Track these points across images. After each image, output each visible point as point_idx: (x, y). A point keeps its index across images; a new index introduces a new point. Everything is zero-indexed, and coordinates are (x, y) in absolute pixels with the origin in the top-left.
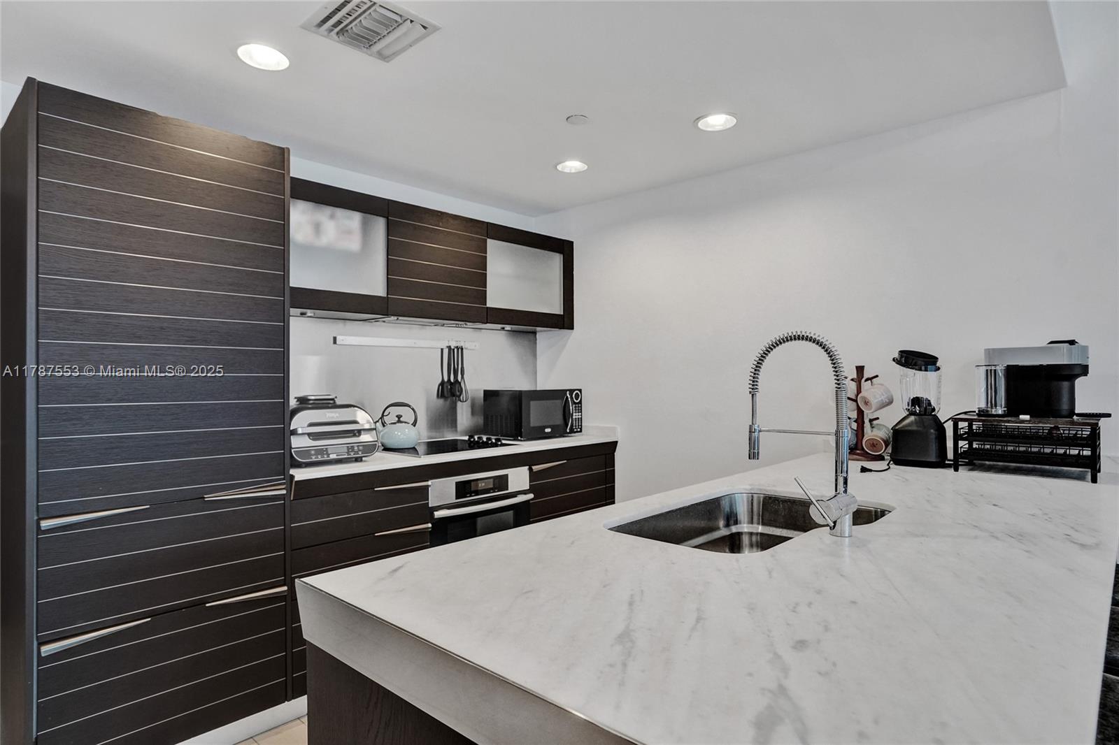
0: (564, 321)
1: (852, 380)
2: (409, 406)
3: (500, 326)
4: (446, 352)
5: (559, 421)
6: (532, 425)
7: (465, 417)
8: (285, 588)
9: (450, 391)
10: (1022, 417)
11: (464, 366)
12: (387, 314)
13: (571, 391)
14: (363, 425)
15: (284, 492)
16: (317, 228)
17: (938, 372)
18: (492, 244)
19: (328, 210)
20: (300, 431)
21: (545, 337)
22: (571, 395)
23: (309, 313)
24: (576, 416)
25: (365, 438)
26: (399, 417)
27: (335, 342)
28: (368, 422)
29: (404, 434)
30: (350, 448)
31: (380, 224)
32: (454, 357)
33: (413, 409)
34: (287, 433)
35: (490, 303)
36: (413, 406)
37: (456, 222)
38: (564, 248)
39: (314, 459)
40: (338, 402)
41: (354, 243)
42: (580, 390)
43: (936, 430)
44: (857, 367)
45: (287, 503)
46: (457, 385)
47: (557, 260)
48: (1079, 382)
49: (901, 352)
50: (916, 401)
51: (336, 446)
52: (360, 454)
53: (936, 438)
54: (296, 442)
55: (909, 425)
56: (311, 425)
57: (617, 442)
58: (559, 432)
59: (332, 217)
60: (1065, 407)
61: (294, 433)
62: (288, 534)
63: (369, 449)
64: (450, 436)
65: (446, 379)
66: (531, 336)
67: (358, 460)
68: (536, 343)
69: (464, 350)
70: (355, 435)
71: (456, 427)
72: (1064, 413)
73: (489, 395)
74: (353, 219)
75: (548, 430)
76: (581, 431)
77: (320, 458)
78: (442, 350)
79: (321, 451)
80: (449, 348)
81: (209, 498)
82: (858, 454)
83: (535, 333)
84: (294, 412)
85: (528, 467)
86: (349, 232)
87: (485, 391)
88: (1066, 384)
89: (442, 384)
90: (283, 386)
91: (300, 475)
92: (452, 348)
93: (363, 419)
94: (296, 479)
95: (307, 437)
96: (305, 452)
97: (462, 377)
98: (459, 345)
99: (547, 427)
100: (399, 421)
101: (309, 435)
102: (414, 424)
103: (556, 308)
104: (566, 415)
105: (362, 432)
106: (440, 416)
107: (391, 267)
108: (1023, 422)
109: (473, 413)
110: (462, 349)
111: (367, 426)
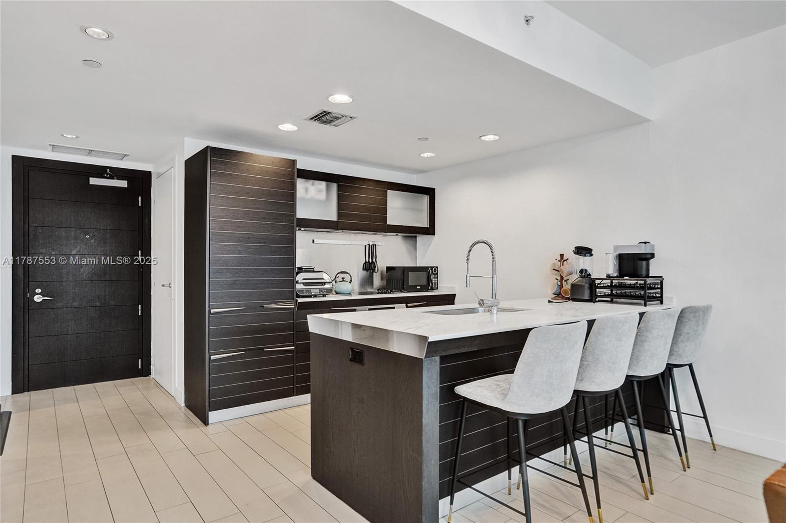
0: (430, 230)
1: (559, 261)
2: (348, 273)
3: (395, 234)
4: (367, 247)
5: (424, 282)
6: (410, 284)
7: (377, 281)
8: (294, 347)
9: (369, 267)
10: (625, 278)
11: (377, 254)
12: (338, 229)
13: (432, 268)
14: (326, 280)
15: (294, 306)
16: (307, 190)
17: (592, 257)
18: (390, 193)
19: (311, 181)
20: (299, 282)
21: (421, 239)
22: (432, 270)
23: (302, 229)
24: (434, 280)
25: (327, 286)
26: (343, 278)
27: (313, 242)
28: (328, 279)
29: (345, 287)
30: (321, 290)
31: (334, 186)
32: (372, 250)
33: (350, 276)
34: (295, 282)
35: (390, 222)
36: (350, 273)
37: (371, 183)
38: (430, 192)
39: (305, 294)
40: (315, 270)
41: (323, 196)
42: (437, 267)
43: (589, 284)
44: (561, 255)
45: (295, 311)
46: (373, 265)
47: (426, 199)
48: (652, 261)
49: (576, 247)
50: (581, 271)
51: (315, 290)
52: (325, 293)
53: (589, 288)
54: (299, 286)
55: (577, 282)
56: (304, 279)
57: (455, 295)
58: (424, 288)
59: (313, 184)
60: (644, 273)
61: (297, 282)
62: (295, 324)
63: (329, 291)
64: (369, 290)
65: (367, 261)
66: (414, 239)
67: (324, 296)
68: (416, 242)
69: (377, 246)
70: (322, 285)
71: (373, 285)
72: (644, 276)
73: (389, 269)
74: (322, 185)
75: (418, 287)
76: (437, 289)
77: (308, 294)
78: (365, 246)
79: (308, 291)
80: (369, 245)
81: (265, 306)
82: (559, 297)
83: (416, 237)
84: (298, 273)
85: (405, 304)
86: (320, 191)
87: (387, 267)
88: (644, 263)
89: (365, 263)
90: (293, 261)
91: (300, 300)
92: (371, 245)
93: (326, 278)
94: (299, 301)
95: (302, 284)
96: (302, 290)
97: (376, 260)
98: (374, 243)
99: (418, 286)
100: (343, 281)
101: (303, 283)
102: (350, 282)
103: (425, 224)
104: (429, 280)
105: (326, 284)
106: (365, 280)
107: (340, 207)
108: (626, 279)
109: (382, 279)
110: (376, 246)
111: (328, 281)
